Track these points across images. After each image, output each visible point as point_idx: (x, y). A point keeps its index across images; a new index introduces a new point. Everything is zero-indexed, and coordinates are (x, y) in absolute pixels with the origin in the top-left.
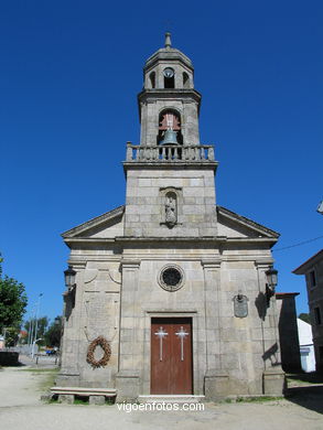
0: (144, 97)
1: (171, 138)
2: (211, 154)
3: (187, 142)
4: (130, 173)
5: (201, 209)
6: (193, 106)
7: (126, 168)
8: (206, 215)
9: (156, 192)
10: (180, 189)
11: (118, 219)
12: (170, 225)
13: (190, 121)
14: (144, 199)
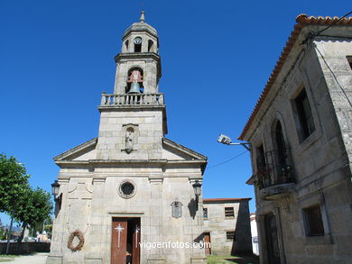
0: (119, 59)
1: (135, 88)
2: (161, 100)
3: (146, 91)
4: (103, 114)
5: (151, 140)
6: (154, 64)
7: (101, 111)
8: (154, 144)
9: (120, 128)
10: (137, 125)
11: (93, 147)
12: (128, 151)
13: (150, 75)
14: (111, 133)
